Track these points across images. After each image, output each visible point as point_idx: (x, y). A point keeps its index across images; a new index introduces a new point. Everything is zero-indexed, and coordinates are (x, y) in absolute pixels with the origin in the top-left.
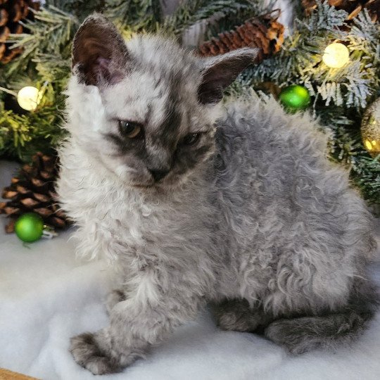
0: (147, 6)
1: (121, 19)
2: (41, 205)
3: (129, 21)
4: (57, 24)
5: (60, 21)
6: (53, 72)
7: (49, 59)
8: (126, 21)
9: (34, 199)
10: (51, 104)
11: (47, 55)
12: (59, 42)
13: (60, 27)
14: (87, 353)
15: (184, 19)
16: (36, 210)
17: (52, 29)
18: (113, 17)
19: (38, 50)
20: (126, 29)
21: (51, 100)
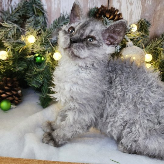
0: (42, 22)
1: (33, 27)
2: (9, 96)
3: (35, 27)
4: (11, 28)
5: (12, 27)
6: (11, 45)
7: (9, 41)
8: (34, 27)
9: (6, 94)
10: (12, 57)
11: (7, 39)
12: (12, 34)
13: (12, 29)
14: (48, 139)
15: (56, 25)
16: (7, 98)
17: (9, 29)
18: (30, 26)
19: (3, 38)
20: (34, 30)
21: (12, 55)
